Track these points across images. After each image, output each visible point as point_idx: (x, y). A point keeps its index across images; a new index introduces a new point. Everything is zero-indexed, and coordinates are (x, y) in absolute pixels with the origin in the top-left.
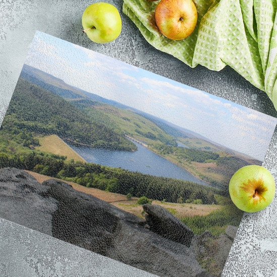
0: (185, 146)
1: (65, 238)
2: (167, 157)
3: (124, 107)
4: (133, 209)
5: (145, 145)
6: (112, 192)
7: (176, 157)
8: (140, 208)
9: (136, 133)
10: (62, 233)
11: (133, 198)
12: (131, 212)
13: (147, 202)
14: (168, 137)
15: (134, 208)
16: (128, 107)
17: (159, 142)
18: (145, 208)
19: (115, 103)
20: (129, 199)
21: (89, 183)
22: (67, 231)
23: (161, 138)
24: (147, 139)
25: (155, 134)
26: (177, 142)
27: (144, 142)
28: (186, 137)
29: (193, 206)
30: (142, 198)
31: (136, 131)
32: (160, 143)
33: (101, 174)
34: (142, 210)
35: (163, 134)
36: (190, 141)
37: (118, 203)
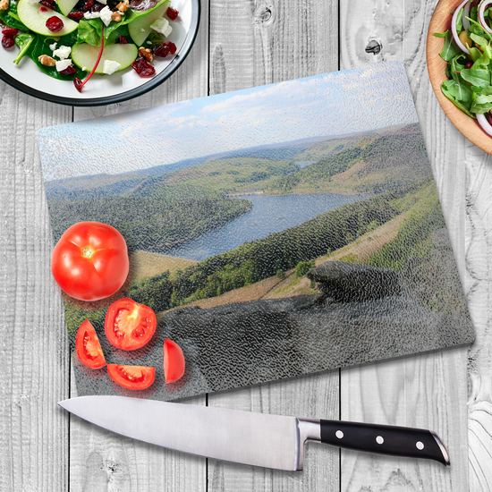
0: (309, 163)
1: (235, 377)
2: (296, 191)
3: (202, 160)
4: (296, 287)
5: (259, 193)
6: (255, 282)
7: (307, 184)
8: (305, 281)
9: (239, 184)
10: (228, 373)
11: (287, 273)
12: (297, 294)
13: (309, 266)
14: (282, 164)
15: (298, 285)
16: (206, 158)
17: (274, 178)
18: (311, 277)
19: (187, 163)
20: (284, 277)
21: (219, 289)
22: (232, 367)
23: (273, 171)
24: (256, 183)
25: (263, 170)
26: (297, 163)
27: (256, 190)
28: (303, 151)
29: (371, 234)
30: (298, 266)
31: (237, 181)
32: (276, 178)
33: (226, 267)
34: (309, 281)
35: (273, 164)
36: (311, 152)
37: (271, 293)
